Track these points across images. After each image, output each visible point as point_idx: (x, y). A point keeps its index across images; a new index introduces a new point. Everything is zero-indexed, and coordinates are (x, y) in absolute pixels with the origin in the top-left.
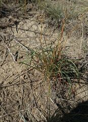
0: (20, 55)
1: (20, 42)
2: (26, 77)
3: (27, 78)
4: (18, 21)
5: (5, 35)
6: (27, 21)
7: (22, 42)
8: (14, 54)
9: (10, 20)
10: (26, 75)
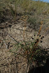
0: (11, 45)
1: (11, 36)
3: (14, 61)
4: (11, 25)
5: (3, 32)
6: (16, 25)
7: (13, 37)
8: (7, 44)
9: (6, 24)
10: (14, 58)
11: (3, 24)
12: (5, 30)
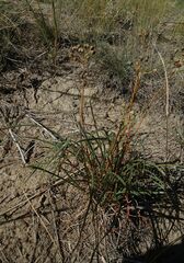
0: (37, 150)
1: (39, 121)
2: (46, 202)
3: (49, 205)
5: (9, 105)
6: (59, 79)
8: (25, 147)
9: (22, 76)
10: (48, 195)
11: (9, 76)
12: (17, 96)
